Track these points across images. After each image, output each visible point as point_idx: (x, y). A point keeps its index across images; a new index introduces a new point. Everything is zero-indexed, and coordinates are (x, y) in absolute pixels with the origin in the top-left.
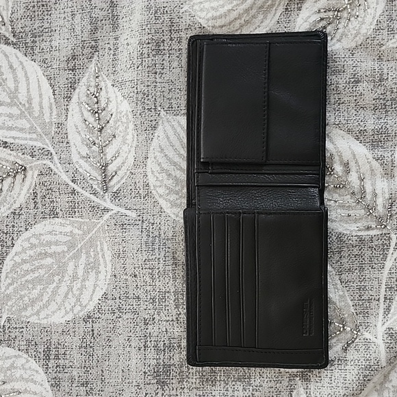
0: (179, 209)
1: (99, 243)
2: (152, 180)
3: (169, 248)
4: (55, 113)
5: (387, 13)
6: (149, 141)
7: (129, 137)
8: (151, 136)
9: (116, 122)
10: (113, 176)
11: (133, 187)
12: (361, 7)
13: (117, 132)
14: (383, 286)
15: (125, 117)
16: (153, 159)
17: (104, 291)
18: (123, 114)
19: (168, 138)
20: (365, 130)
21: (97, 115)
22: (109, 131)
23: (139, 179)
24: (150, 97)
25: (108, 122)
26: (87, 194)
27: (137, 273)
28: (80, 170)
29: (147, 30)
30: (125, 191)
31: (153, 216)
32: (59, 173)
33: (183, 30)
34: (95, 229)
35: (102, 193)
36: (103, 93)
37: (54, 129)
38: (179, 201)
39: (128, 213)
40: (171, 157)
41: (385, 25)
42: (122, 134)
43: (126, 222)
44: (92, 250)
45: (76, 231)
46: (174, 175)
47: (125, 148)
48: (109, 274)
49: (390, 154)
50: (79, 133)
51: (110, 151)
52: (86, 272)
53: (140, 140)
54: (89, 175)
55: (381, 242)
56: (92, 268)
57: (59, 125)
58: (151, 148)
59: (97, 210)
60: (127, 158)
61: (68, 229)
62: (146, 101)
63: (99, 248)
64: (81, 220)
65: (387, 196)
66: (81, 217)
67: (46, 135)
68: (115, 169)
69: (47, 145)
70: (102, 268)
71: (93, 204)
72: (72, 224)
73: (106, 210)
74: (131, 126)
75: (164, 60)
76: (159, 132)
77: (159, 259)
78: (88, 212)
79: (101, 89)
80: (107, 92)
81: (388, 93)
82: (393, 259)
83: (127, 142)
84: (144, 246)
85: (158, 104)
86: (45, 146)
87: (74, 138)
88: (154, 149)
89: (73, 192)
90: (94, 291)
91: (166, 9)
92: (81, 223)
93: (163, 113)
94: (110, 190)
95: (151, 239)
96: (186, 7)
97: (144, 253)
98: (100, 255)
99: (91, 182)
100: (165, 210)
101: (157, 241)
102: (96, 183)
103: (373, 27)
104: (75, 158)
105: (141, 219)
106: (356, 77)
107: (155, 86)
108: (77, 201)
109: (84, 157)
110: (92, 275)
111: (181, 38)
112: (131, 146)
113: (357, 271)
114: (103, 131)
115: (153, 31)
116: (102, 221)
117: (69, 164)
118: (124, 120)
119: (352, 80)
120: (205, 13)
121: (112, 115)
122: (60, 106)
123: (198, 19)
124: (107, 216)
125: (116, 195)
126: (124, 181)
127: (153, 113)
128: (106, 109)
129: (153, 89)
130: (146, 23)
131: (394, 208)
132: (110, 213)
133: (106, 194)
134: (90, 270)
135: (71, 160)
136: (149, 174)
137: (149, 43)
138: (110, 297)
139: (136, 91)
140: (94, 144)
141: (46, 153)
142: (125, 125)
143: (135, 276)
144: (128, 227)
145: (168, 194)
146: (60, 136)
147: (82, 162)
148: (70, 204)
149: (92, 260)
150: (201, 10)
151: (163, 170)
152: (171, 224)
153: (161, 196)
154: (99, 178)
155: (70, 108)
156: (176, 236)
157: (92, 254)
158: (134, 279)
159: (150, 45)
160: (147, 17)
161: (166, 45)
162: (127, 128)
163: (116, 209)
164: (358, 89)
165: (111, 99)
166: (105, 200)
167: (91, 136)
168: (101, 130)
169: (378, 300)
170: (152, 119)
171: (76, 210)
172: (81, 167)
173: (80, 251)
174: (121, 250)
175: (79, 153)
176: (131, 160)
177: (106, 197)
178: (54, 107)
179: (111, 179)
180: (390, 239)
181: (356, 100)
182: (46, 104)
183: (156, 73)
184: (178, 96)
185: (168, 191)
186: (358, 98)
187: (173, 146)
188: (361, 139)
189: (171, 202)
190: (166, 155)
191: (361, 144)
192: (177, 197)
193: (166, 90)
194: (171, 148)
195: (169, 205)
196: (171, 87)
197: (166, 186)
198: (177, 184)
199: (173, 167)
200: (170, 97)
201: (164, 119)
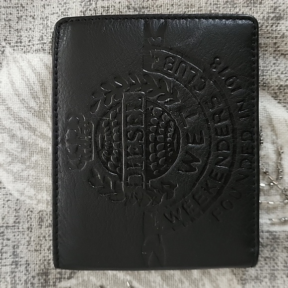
0: (26, 184)
3: (8, 240)
19: (13, 83)
38: (25, 174)
40: (16, 110)
46: (19, 136)
93: (8, 49)
100: (6, 185)
113: (267, 280)
119: (272, 15)
145: (10, 163)
152: (13, 206)
156: (19, 222)
164: (279, 28)
181: (275, 43)
184: (31, 26)
185: (10, 159)
186: (279, 40)
187: (18, 96)
188: (281, 97)
189: (14, 174)
190: (8, 108)
191: (279, 105)
192: (23, 167)
193: (14, 17)
194: (16, 98)
195: (11, 178)
196: (21, 13)
197: (7, 151)
198: (24, 149)
199: (18, 125)
200: (19, 27)
201: (10, 58)
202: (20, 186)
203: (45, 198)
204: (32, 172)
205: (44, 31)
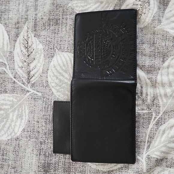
0: (60, 93)
1: (24, 106)
2: (49, 80)
4: (9, 47)
5: (158, 13)
6: (50, 62)
7: (41, 60)
8: (51, 60)
9: (35, 53)
10: (33, 77)
11: (41, 82)
12: (146, 9)
13: (36, 57)
14: (148, 136)
15: (40, 51)
16: (51, 70)
17: (24, 128)
18: (39, 49)
19: (58, 61)
20: (145, 65)
21: (27, 49)
22: (32, 56)
23: (44, 79)
24: (52, 43)
25: (32, 52)
26: (20, 84)
27: (39, 121)
28: (18, 73)
29: (52, 14)
30: (37, 83)
31: (49, 95)
32: (9, 74)
33: (69, 15)
34: (23, 100)
35: (27, 84)
36: (30, 39)
37: (8, 54)
38: (60, 90)
39: (38, 93)
40: (58, 70)
41: (157, 18)
42: (38, 58)
43: (37, 97)
44: (20, 109)
45: (14, 100)
46: (59, 78)
47: (39, 65)
48: (27, 120)
49: (155, 77)
50: (19, 56)
51: (32, 66)
52: (17, 118)
53: (46, 61)
54: (22, 75)
55: (148, 116)
56: (20, 117)
57: (11, 52)
58: (50, 66)
59: (24, 91)
60: (39, 69)
61: (11, 99)
62: (50, 45)
63: (23, 108)
64: (16, 95)
65: (152, 96)
66: (17, 94)
67: (4, 56)
68: (34, 73)
69: (4, 61)
70: (24, 117)
71: (22, 88)
72: (13, 96)
73: (28, 91)
74: (43, 55)
75: (59, 27)
76: (54, 59)
77: (50, 115)
78: (20, 92)
79: (29, 37)
80: (32, 39)
81: (156, 50)
82: (153, 124)
83: (40, 62)
84: (43, 109)
85: (55, 47)
86: (3, 61)
87: (17, 59)
88: (51, 66)
89: (14, 82)
90: (19, 127)
91: (61, 5)
92: (17, 97)
93: (57, 50)
94: (30, 83)
95: (47, 106)
96: (70, 5)
97: (43, 112)
98: (24, 112)
99: (22, 78)
100: (54, 93)
101: (50, 107)
102: (24, 79)
103: (151, 19)
104: (16, 67)
105: (43, 96)
106: (143, 41)
107: (54, 39)
108: (15, 86)
109: (20, 67)
110: (19, 120)
111: (67, 18)
112: (42, 64)
113: (137, 128)
114: (29, 56)
115: (55, 15)
116: (26, 96)
117: (14, 70)
118: (39, 52)
119: (141, 42)
120: (78, 8)
121: (34, 49)
122: (11, 44)
123: (75, 10)
124: (28, 94)
125: (33, 85)
126: (37, 79)
127: (52, 50)
128: (31, 46)
129: (53, 40)
130: (52, 11)
131: (155, 101)
132: (30, 93)
133: (29, 84)
134: (18, 118)
135: (14, 68)
136: (49, 77)
137: (53, 20)
138: (26, 130)
139: (46, 40)
140: (25, 62)
141: (4, 64)
142: (40, 55)
143: (38, 122)
144: (37, 100)
145: (56, 86)
146: (11, 57)
147: (19, 69)
148: (13, 88)
149: (20, 113)
150: (77, 7)
151: (54, 75)
153: (53, 87)
154: (26, 77)
155: (16, 45)
157: (20, 111)
158: (37, 123)
159: (53, 21)
160: (52, 8)
161: (60, 21)
162: (40, 56)
163: (32, 91)
164: (143, 47)
165: (34, 42)
166: (28, 87)
167: (24, 58)
168: (28, 56)
169: (145, 142)
170: (52, 53)
171: (15, 90)
172: (18, 71)
173: (15, 109)
174: (33, 110)
175: (18, 65)
176: (41, 70)
177: (29, 86)
178: (9, 44)
179: (32, 78)
180: (152, 115)
181: (142, 51)
182: (5, 43)
183: (55, 33)
184: (64, 43)
185: (56, 85)
186: (143, 50)
187: (59, 65)
188: (143, 69)
189: (57, 90)
190: (56, 69)
191: (142, 71)
192: (60, 88)
193: (59, 41)
194: (59, 66)
195: (56, 91)
196: (61, 39)
197: (55, 82)
198: (60, 82)
199: (59, 74)
200: (61, 44)
201: (57, 53)
202: (59, 94)
203: (66, 98)
204: (62, 90)
205: (69, 45)
